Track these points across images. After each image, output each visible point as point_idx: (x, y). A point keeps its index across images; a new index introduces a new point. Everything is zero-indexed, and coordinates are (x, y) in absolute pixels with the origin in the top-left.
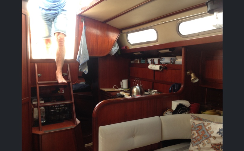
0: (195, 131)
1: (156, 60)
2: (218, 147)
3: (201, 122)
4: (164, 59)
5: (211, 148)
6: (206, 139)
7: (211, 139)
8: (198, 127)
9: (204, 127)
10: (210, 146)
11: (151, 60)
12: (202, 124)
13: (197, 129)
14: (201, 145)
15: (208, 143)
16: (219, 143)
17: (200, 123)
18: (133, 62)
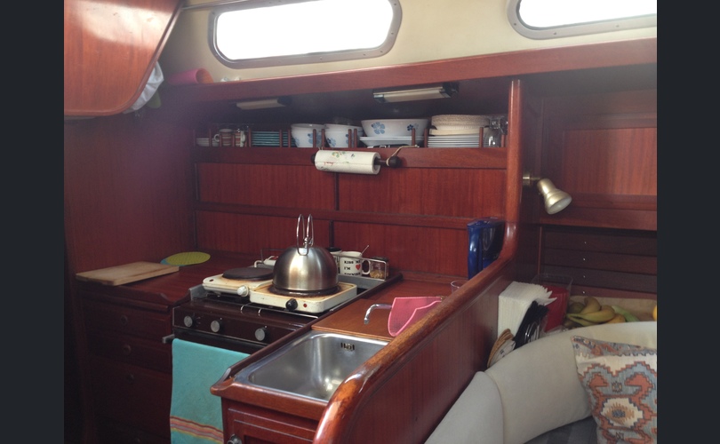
0: (627, 400)
1: (338, 134)
3: (630, 360)
4: (383, 126)
8: (633, 382)
11: (311, 132)
12: (639, 369)
13: (631, 390)
17: (629, 367)
18: (211, 142)
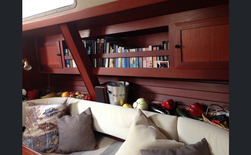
0: (28, 117)
2: (44, 126)
3: (33, 107)
5: (38, 128)
6: (34, 122)
7: (38, 120)
8: (30, 113)
9: (34, 111)
10: (37, 127)
12: (33, 109)
14: (30, 129)
15: (36, 125)
16: (44, 123)
